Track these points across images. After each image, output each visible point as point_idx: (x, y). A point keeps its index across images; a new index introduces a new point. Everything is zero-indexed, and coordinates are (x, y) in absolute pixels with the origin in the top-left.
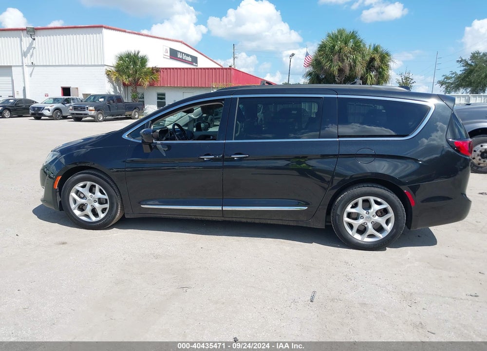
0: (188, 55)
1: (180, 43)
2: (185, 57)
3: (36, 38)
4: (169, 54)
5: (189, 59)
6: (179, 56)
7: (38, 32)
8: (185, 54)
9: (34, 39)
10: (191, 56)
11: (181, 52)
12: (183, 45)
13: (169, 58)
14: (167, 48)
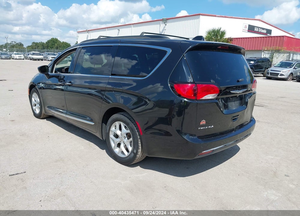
0: (263, 29)
1: (258, 21)
2: (260, 30)
3: (167, 24)
4: (247, 29)
5: (265, 31)
6: (256, 29)
7: (168, 21)
8: (261, 28)
9: (166, 25)
10: (267, 30)
11: (257, 27)
12: (260, 22)
13: (247, 31)
14: (246, 25)
